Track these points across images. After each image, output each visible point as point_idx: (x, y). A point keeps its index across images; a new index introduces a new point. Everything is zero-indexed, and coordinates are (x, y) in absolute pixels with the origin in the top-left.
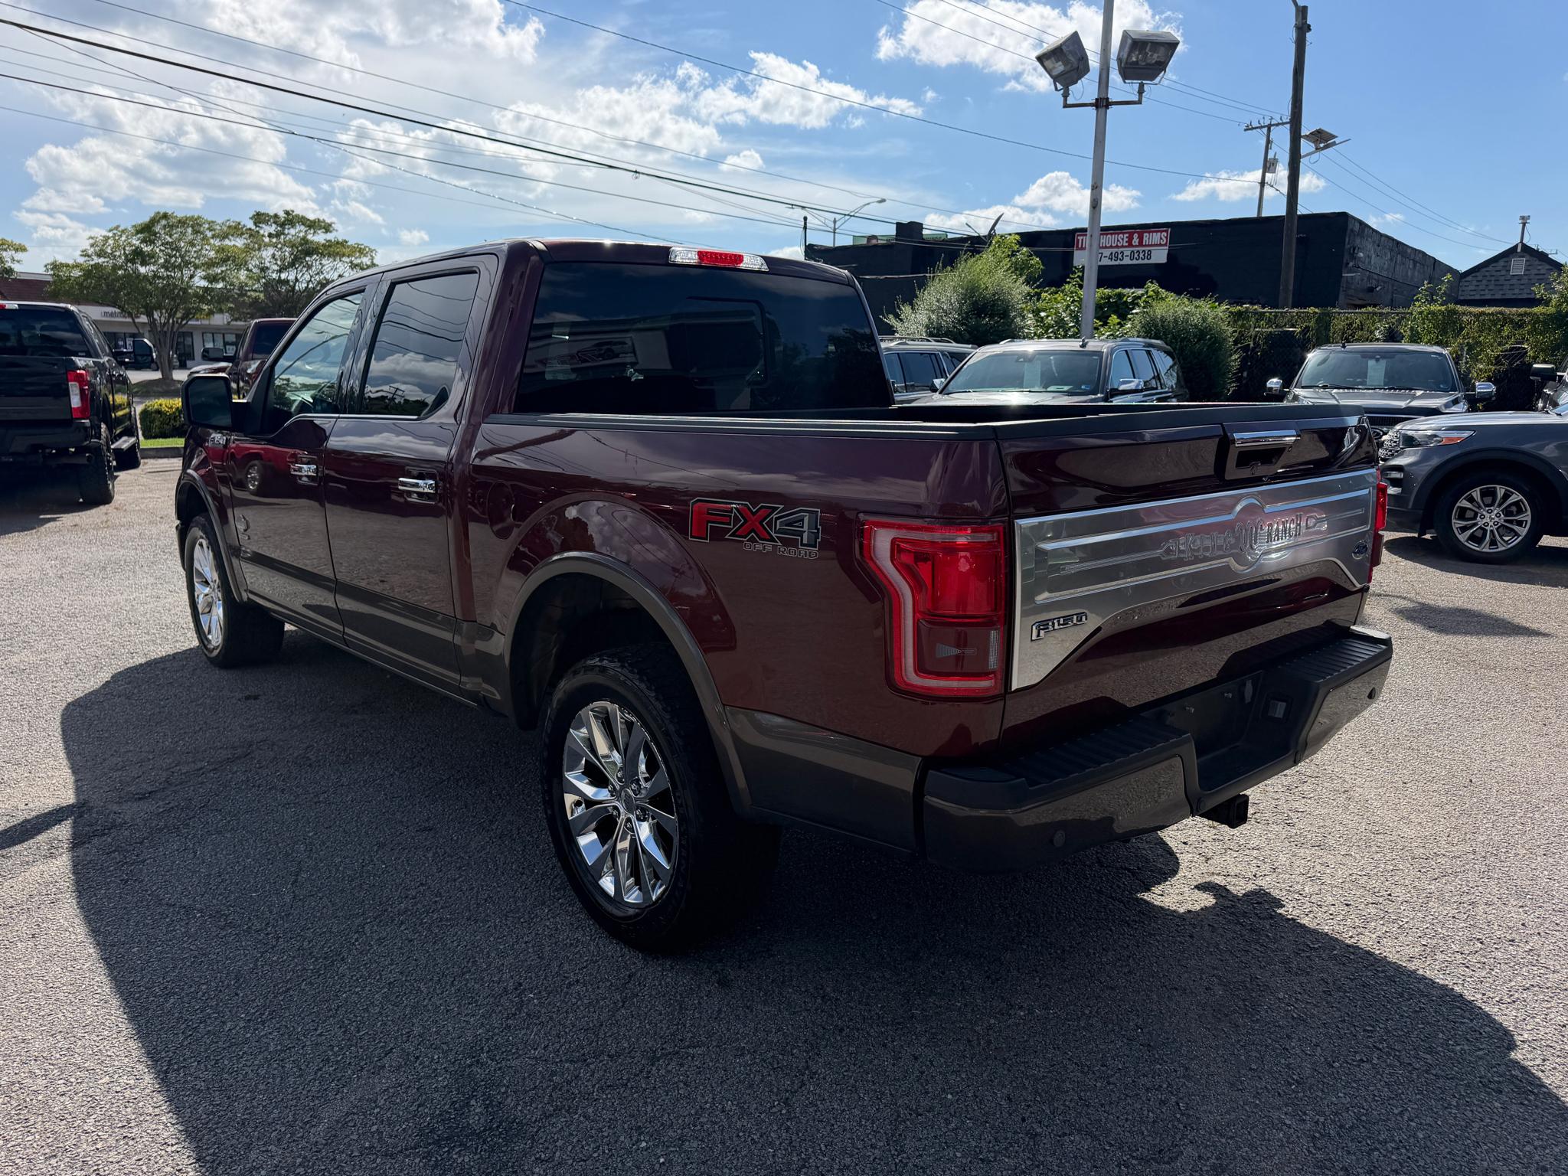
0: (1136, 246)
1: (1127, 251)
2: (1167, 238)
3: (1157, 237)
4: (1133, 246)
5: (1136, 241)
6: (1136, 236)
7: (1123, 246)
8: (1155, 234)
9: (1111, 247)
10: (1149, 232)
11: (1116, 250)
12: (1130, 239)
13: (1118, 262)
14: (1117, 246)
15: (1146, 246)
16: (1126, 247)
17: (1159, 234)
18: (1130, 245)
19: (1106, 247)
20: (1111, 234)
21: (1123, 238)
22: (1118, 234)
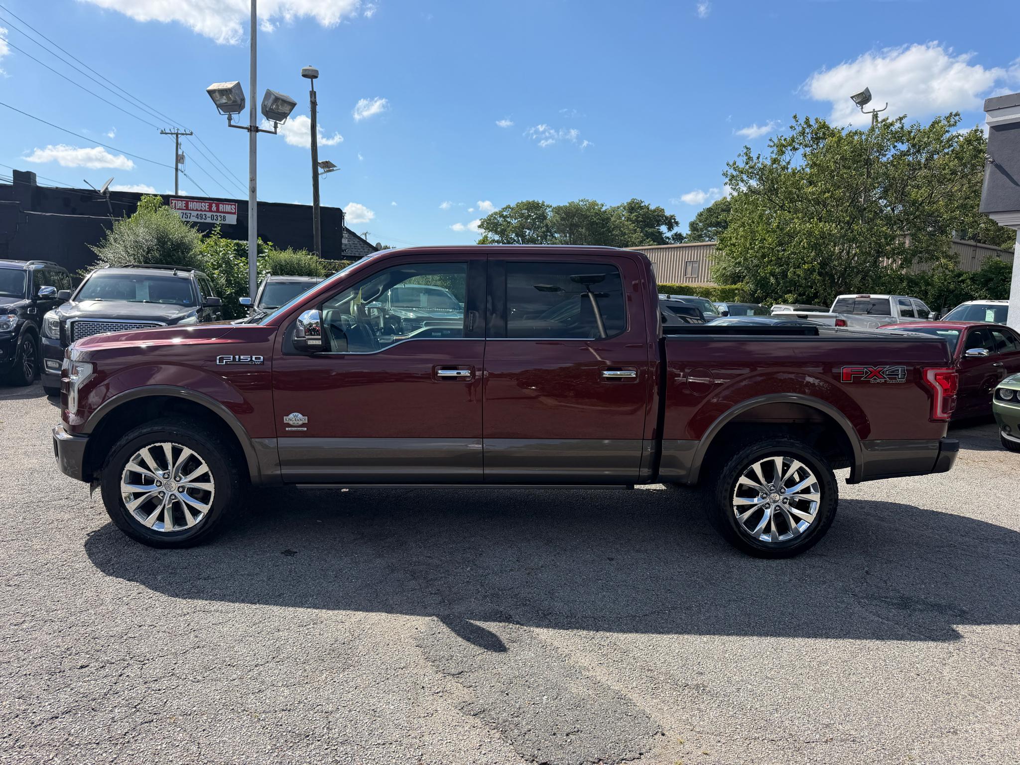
0: (214, 212)
1: (209, 214)
2: (235, 209)
3: (228, 208)
4: (212, 211)
5: (214, 208)
6: (214, 205)
7: (205, 211)
8: (227, 206)
9: (197, 210)
10: (223, 204)
11: (201, 213)
12: (210, 207)
13: (202, 221)
14: (201, 210)
15: (221, 212)
16: (207, 211)
17: (230, 206)
18: (210, 211)
19: (193, 210)
20: (196, 202)
21: (205, 206)
22: (201, 203)
